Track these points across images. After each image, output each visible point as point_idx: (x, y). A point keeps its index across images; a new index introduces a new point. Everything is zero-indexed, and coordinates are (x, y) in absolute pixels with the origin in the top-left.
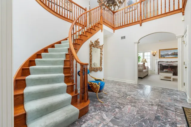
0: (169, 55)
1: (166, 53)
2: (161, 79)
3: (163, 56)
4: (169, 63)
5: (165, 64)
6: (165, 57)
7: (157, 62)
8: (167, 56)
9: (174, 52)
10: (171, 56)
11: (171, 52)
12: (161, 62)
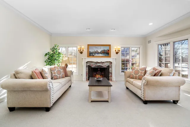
0: (98, 53)
1: (95, 51)
2: (92, 101)
3: (92, 54)
4: (98, 64)
5: (94, 66)
6: (95, 56)
7: (84, 63)
8: (97, 55)
9: (104, 50)
10: (101, 55)
11: (100, 49)
12: (89, 63)
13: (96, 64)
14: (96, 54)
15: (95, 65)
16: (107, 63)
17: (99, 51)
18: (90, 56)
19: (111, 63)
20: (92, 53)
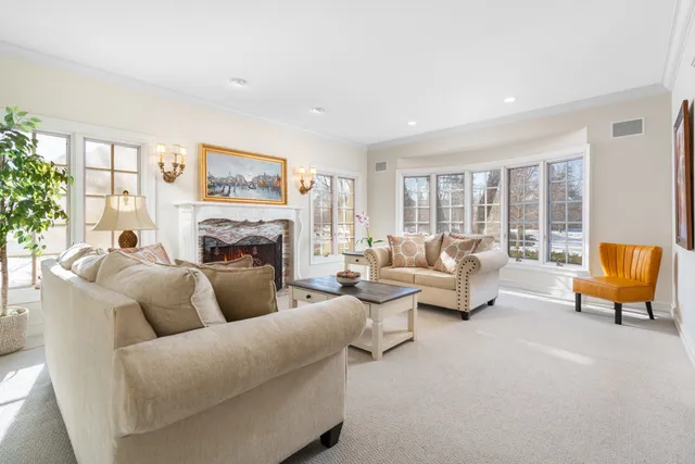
1: (233, 175)
6: (232, 195)
8: (239, 192)
9: (265, 176)
10: (253, 194)
12: (209, 226)
13: (234, 231)
14: (238, 190)
15: (232, 235)
16: (273, 226)
17: (249, 180)
18: (212, 194)
19: (287, 224)
20: (220, 185)
